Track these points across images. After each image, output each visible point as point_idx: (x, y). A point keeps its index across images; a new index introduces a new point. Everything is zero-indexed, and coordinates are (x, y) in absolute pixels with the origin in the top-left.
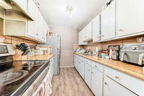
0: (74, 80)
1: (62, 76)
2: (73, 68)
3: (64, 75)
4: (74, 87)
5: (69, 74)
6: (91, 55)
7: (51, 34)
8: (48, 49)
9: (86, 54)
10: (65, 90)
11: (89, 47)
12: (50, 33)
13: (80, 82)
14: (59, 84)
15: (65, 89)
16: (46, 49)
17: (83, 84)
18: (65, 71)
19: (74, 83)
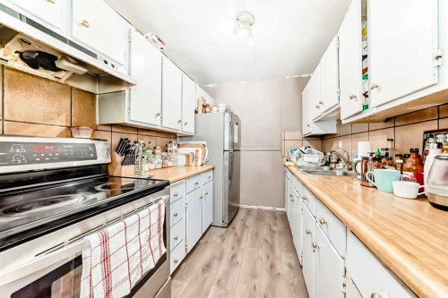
0: (268, 257)
1: (236, 234)
2: (281, 216)
3: (242, 232)
4: (257, 281)
5: (257, 233)
6: (345, 174)
7: (207, 110)
8: (197, 151)
9: (326, 168)
10: (227, 280)
11: (340, 144)
12: (204, 106)
13: (286, 269)
14: (218, 254)
15: (227, 274)
16: (193, 150)
17: (296, 283)
18: (250, 221)
19: (262, 267)
